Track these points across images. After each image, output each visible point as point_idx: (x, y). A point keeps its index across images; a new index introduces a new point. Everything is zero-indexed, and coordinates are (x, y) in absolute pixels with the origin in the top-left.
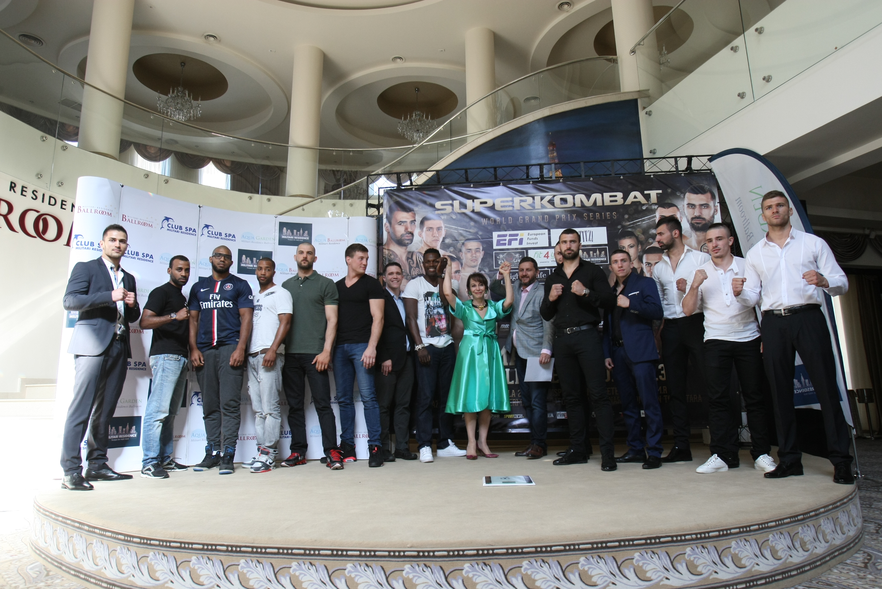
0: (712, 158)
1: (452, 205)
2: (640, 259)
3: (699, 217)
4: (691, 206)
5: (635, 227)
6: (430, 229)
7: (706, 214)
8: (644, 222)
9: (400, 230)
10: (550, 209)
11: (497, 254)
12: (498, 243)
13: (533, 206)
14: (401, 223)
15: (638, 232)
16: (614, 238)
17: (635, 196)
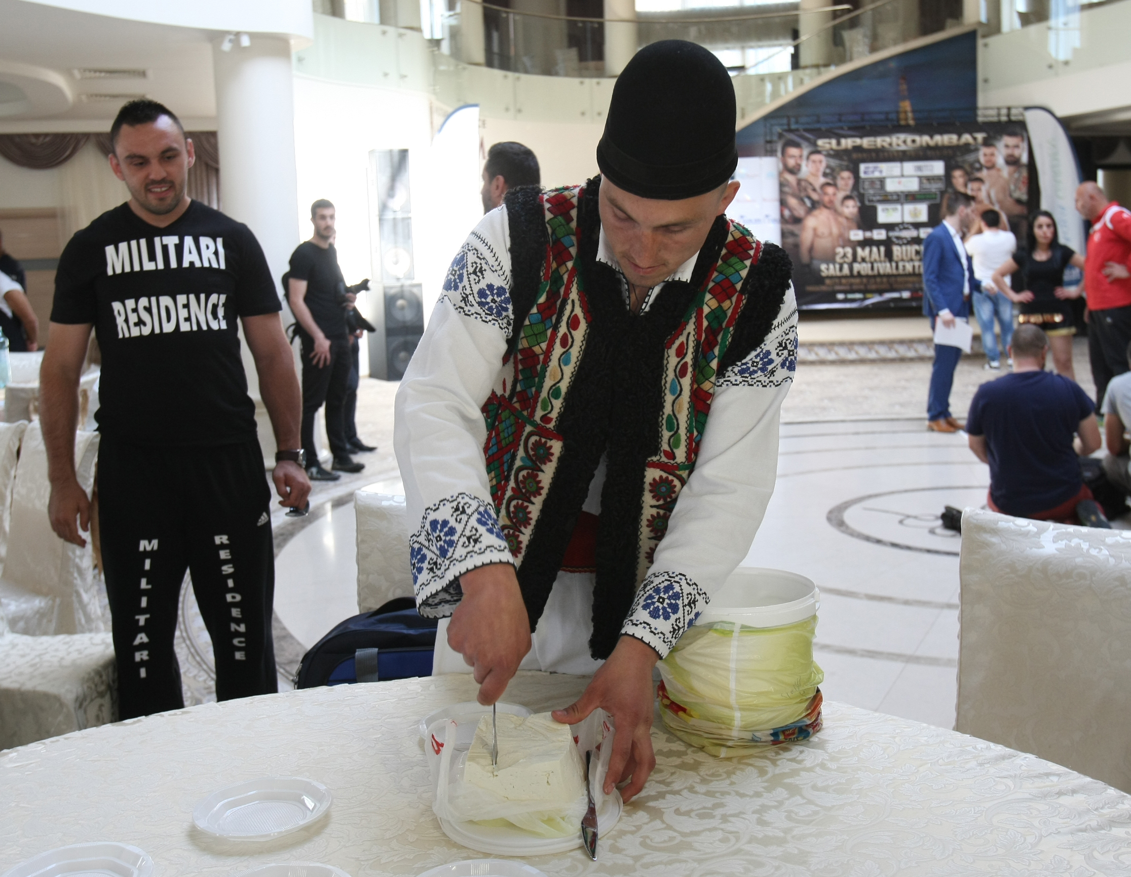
0: (1027, 108)
1: (830, 143)
2: (966, 185)
3: (1011, 156)
4: (1007, 146)
5: (964, 161)
6: (814, 162)
7: (1016, 152)
8: (970, 158)
9: (791, 162)
10: (903, 147)
11: (863, 182)
12: (865, 173)
13: (890, 144)
14: (793, 156)
15: (967, 167)
16: (949, 169)
17: (967, 138)
